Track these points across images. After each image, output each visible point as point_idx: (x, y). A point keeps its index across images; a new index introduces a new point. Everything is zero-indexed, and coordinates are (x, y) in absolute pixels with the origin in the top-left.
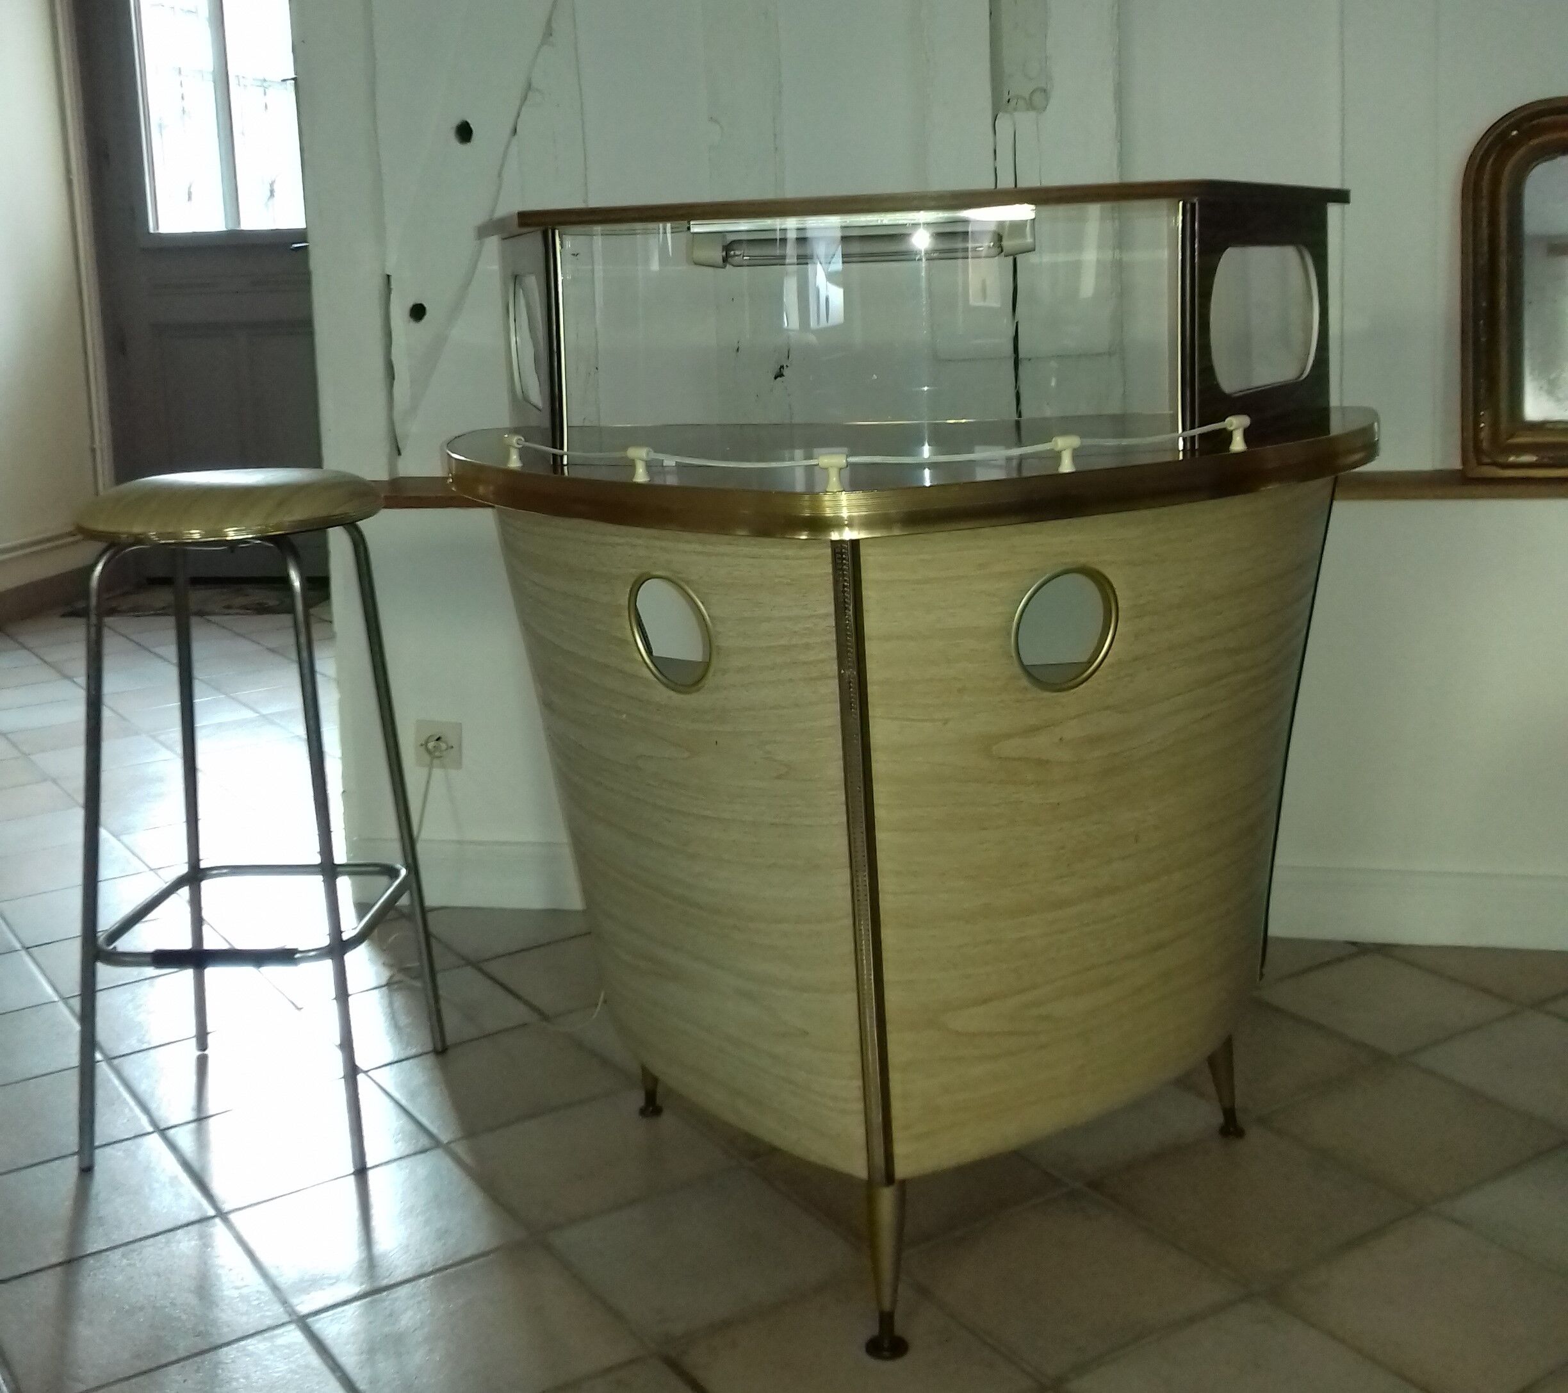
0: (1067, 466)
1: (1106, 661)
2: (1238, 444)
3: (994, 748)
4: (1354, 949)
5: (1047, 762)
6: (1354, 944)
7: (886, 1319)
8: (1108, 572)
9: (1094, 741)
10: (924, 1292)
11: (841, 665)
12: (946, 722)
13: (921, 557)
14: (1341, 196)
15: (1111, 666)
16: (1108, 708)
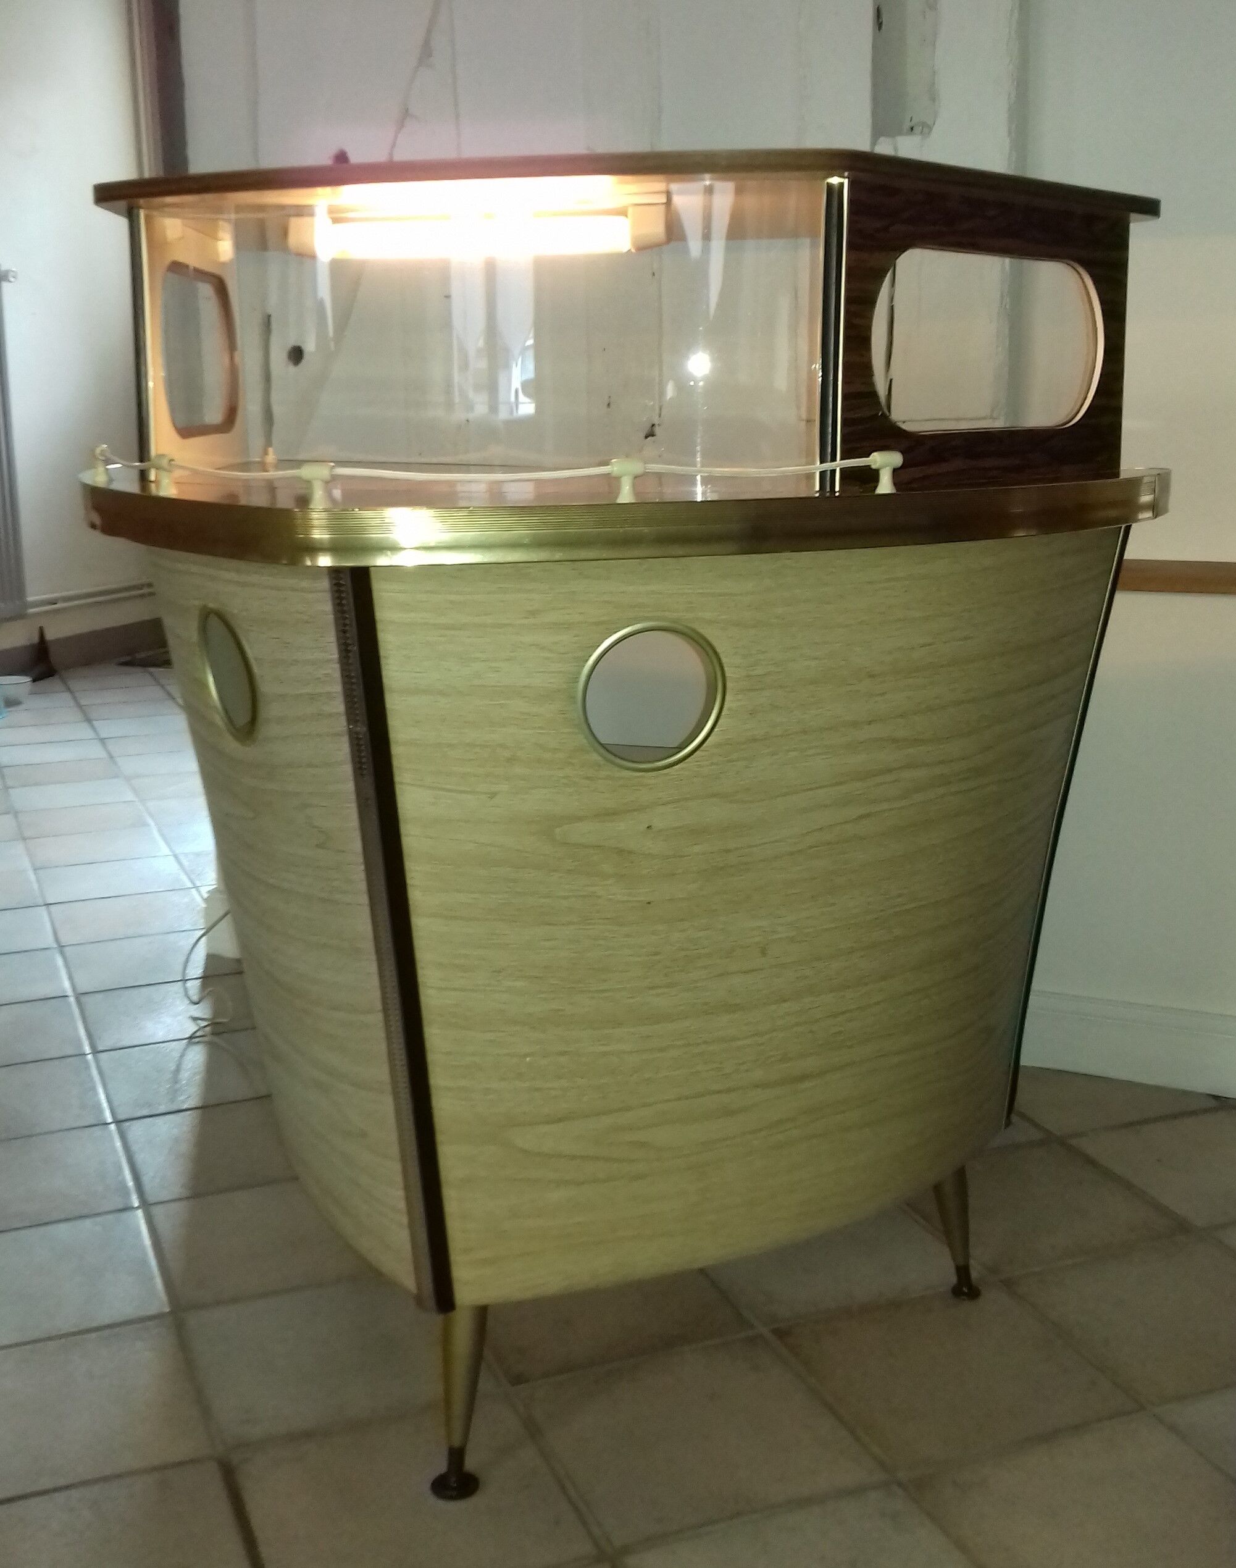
0: (626, 496)
1: (710, 739)
2: (885, 486)
3: (558, 830)
4: (1213, 1103)
5: (630, 852)
6: (1216, 1097)
7: (456, 1455)
8: (710, 633)
9: (697, 832)
10: (533, 1430)
11: (350, 720)
12: (493, 795)
13: (452, 597)
14: (1149, 207)
15: (718, 745)
16: (714, 795)
